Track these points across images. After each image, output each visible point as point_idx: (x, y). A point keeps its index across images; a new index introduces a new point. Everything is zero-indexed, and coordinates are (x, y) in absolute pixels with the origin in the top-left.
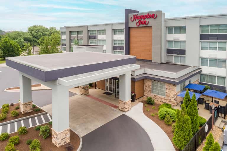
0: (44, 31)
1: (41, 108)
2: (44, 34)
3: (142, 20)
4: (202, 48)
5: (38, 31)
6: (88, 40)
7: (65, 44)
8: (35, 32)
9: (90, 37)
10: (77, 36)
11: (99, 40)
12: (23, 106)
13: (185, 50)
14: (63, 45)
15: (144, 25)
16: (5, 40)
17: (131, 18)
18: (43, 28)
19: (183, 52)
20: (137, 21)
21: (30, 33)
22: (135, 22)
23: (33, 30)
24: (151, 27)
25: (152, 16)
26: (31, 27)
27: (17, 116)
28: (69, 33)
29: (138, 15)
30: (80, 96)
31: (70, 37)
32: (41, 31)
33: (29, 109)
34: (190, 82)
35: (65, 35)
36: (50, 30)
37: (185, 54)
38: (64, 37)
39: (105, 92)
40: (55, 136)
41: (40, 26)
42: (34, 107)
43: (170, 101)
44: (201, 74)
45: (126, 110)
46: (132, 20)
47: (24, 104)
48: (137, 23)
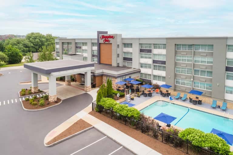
0: (41, 38)
1: (43, 91)
2: (41, 41)
3: (107, 39)
4: (142, 57)
5: (36, 38)
6: (76, 50)
7: (59, 52)
8: (33, 39)
9: (77, 47)
10: (68, 46)
11: (83, 50)
12: (33, 89)
13: (132, 58)
14: (57, 52)
15: (108, 43)
16: (10, 48)
17: (101, 37)
18: (40, 35)
19: (131, 59)
20: (104, 39)
21: (28, 40)
22: (103, 40)
23: (31, 37)
24: (111, 44)
25: (112, 37)
26: (29, 34)
27: (31, 93)
28: (61, 43)
29: (104, 36)
30: (66, 86)
31: (63, 47)
32: (38, 38)
33: (36, 91)
34: (130, 77)
35: (59, 45)
36: (46, 37)
37: (132, 61)
38: (57, 46)
39: (80, 84)
40: (50, 98)
41: (37, 34)
42: (39, 90)
43: (114, 87)
44: (141, 73)
45: (88, 91)
46: (101, 38)
47: (34, 88)
48: (104, 40)
